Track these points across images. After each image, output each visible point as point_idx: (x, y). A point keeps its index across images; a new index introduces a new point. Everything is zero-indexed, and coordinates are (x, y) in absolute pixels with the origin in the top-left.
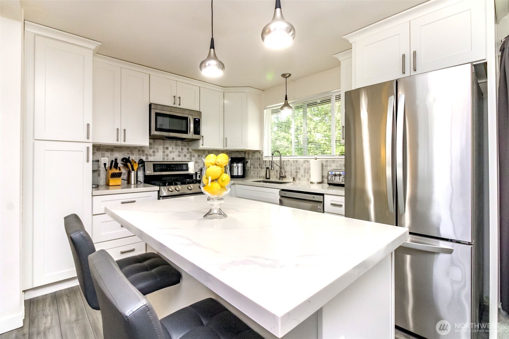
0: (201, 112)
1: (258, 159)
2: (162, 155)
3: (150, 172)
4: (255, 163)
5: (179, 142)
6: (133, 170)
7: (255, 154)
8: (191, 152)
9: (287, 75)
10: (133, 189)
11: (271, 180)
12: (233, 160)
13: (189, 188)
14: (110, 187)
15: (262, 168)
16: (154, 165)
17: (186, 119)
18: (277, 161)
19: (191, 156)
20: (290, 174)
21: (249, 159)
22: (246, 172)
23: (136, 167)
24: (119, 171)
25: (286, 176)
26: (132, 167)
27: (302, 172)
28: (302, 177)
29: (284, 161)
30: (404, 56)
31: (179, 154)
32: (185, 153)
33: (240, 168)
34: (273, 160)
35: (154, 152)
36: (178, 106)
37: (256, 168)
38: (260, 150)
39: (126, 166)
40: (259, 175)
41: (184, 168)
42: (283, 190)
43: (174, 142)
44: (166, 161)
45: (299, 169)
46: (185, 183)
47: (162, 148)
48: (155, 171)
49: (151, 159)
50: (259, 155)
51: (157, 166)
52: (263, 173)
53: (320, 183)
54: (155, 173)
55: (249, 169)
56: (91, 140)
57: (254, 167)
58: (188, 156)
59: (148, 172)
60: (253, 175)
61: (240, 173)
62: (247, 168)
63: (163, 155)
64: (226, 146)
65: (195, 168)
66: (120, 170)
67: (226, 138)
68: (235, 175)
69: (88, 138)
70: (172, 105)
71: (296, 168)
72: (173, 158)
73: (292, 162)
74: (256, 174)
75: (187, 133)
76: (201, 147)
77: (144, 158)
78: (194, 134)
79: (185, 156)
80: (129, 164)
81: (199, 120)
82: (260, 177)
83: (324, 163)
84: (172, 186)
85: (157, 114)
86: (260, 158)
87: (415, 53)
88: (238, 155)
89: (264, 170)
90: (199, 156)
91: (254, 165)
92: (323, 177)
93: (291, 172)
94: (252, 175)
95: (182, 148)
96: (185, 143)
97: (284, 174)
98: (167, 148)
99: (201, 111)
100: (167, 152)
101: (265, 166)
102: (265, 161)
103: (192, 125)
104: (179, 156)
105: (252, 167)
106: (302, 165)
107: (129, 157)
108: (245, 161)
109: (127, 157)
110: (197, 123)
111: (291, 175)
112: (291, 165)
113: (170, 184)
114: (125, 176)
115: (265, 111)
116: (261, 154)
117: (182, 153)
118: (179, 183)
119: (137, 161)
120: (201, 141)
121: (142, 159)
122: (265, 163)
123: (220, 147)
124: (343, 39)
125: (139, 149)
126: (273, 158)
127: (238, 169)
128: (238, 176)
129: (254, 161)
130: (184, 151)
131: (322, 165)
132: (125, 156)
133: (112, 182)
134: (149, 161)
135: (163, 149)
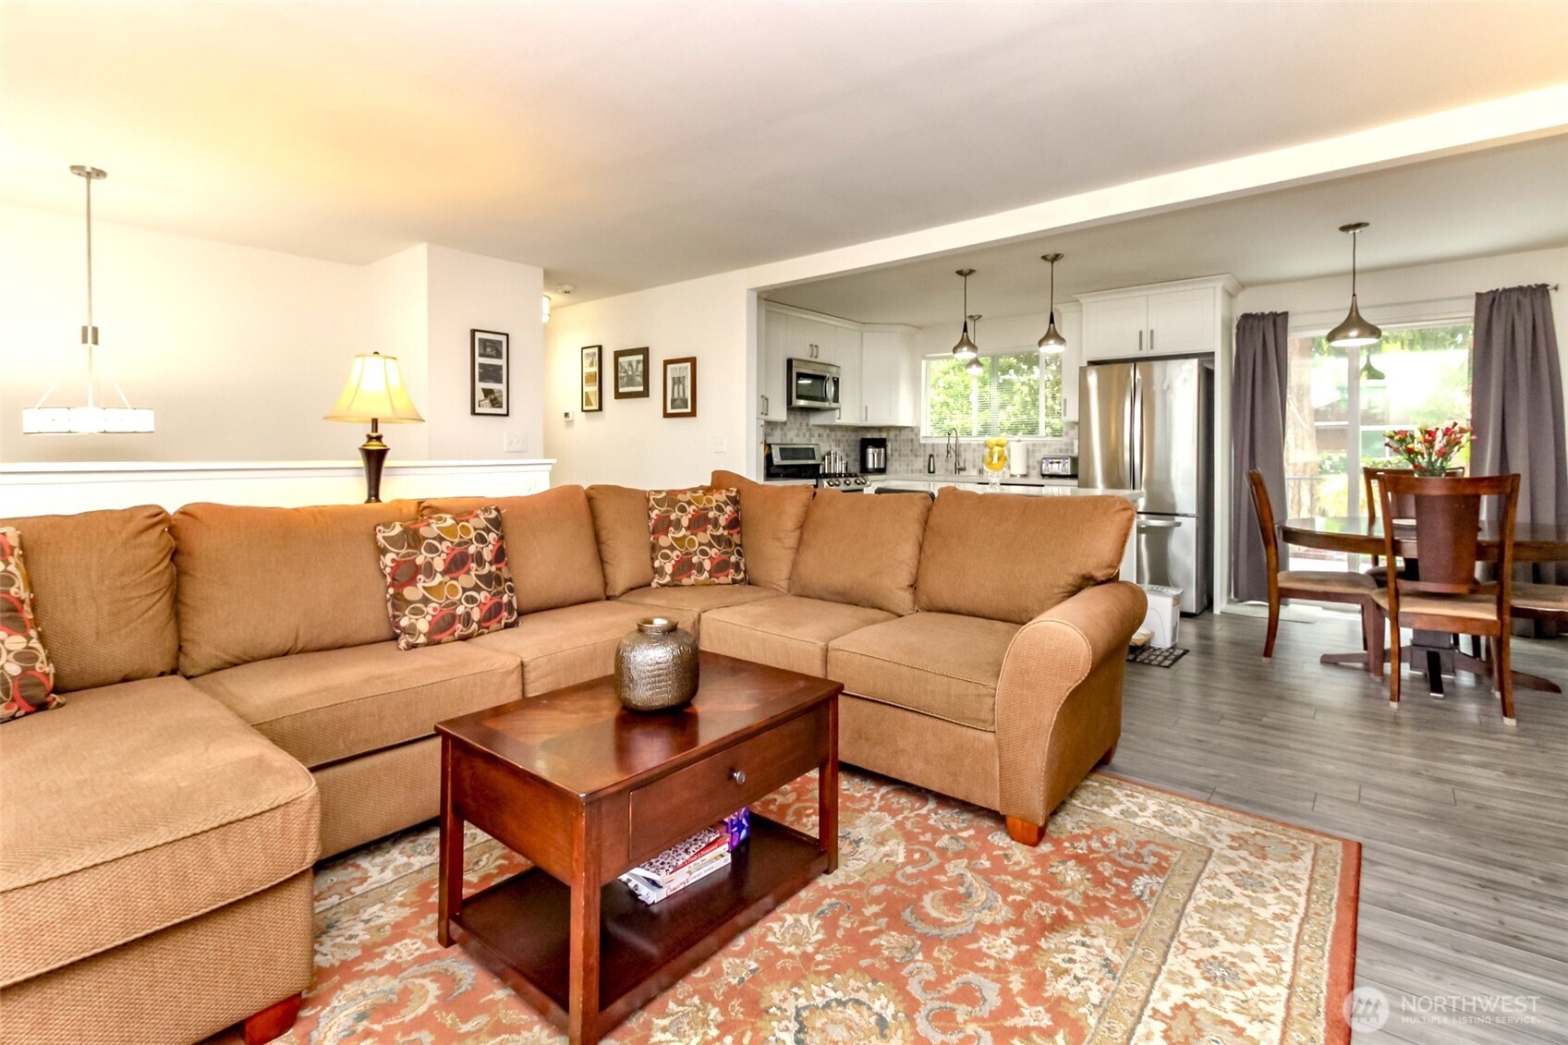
0: (841, 367)
1: (908, 442)
3: (778, 460)
4: (902, 448)
5: (812, 414)
7: (905, 432)
12: (866, 443)
15: (918, 456)
16: (781, 449)
17: (825, 378)
20: (971, 465)
21: (892, 441)
22: (889, 463)
25: (966, 468)
29: (964, 444)
30: (1141, 333)
32: (804, 431)
35: (783, 430)
36: (814, 360)
37: (904, 456)
38: (914, 425)
41: (811, 455)
48: (782, 458)
50: (910, 433)
51: (785, 452)
53: (1024, 475)
54: (782, 461)
55: (892, 457)
57: (900, 455)
58: (807, 434)
59: (776, 460)
63: (791, 435)
64: (865, 420)
67: (866, 407)
70: (811, 358)
71: (983, 455)
73: (974, 446)
75: (825, 400)
76: (830, 421)
78: (832, 401)
81: (838, 379)
83: (1031, 448)
85: (798, 374)
86: (912, 440)
87: (1152, 332)
88: (872, 433)
89: (925, 459)
90: (819, 435)
91: (900, 452)
92: (1028, 467)
93: (974, 462)
94: (896, 469)
97: (962, 465)
101: (925, 453)
102: (924, 445)
103: (831, 389)
104: (798, 436)
105: (896, 454)
108: (888, 445)
110: (836, 384)
111: (974, 467)
112: (974, 450)
115: (925, 361)
116: (915, 432)
120: (838, 411)
122: (924, 448)
123: (857, 422)
125: (778, 426)
128: (872, 468)
129: (900, 445)
131: (1028, 450)
135: (790, 426)
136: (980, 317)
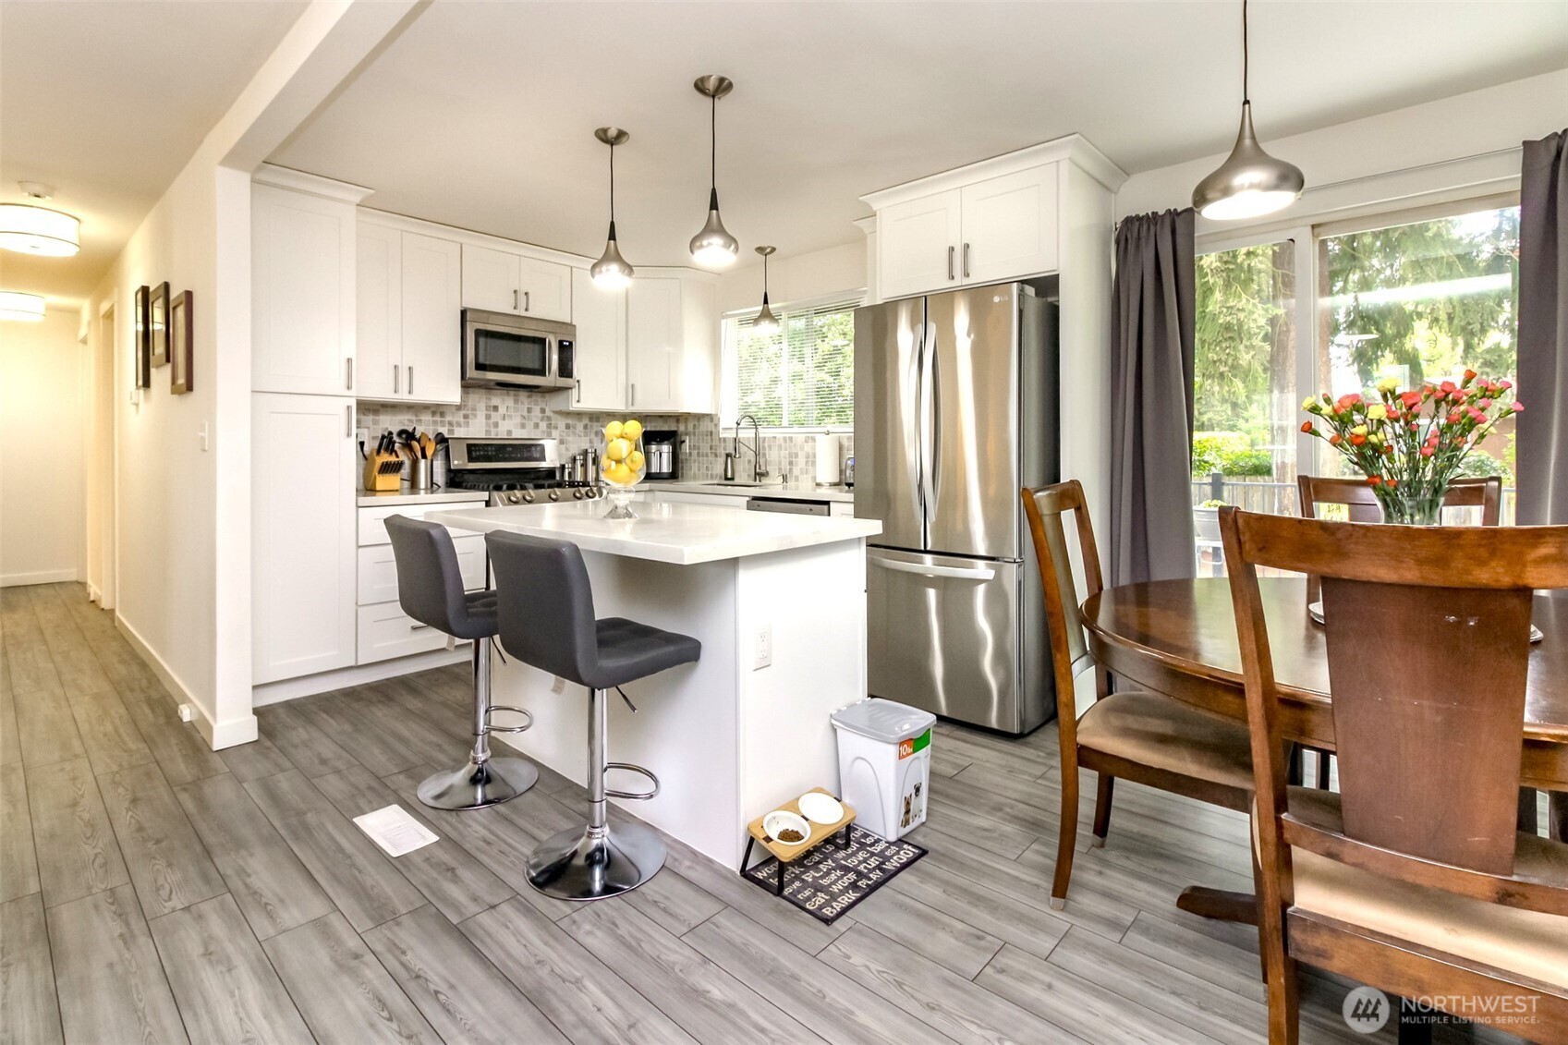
0: (575, 326)
1: (707, 435)
2: (484, 425)
3: (461, 462)
4: (701, 444)
5: (523, 395)
6: (424, 456)
7: (701, 423)
8: (549, 418)
9: (768, 250)
10: (423, 496)
11: (737, 481)
12: (650, 438)
13: (553, 496)
14: (378, 494)
15: (716, 456)
16: (469, 446)
17: (542, 341)
18: (749, 438)
19: (549, 426)
20: (777, 467)
21: (686, 434)
22: (680, 465)
23: (429, 453)
24: (397, 459)
25: (767, 472)
26: (423, 450)
27: (801, 461)
28: (801, 473)
29: (765, 438)
30: (951, 249)
31: (524, 421)
32: (535, 420)
33: (665, 456)
34: (739, 435)
35: (466, 417)
36: (524, 313)
37: (703, 456)
38: (713, 413)
39: (407, 446)
40: (710, 473)
41: (537, 455)
42: (755, 499)
43: (512, 393)
44: (492, 437)
45: (797, 456)
46: (542, 487)
47: (484, 409)
48: (471, 459)
49: (460, 432)
50: (710, 424)
51: (475, 450)
52: (719, 469)
53: (835, 484)
54: (470, 464)
55: (686, 459)
56: (353, 392)
57: (698, 453)
58: (543, 425)
59: (456, 462)
60: (697, 472)
61: (666, 469)
62: (682, 457)
63: (488, 425)
64: (632, 404)
65: (560, 455)
66: (397, 456)
67: (633, 385)
68: (653, 471)
69: (349, 388)
70: (510, 311)
71: (789, 453)
72: (509, 432)
73: (782, 442)
74: (703, 470)
75: (545, 375)
76: (575, 406)
77: (445, 431)
78: (560, 376)
79: (537, 426)
80: (415, 444)
81: (571, 343)
82: (712, 478)
83: (845, 443)
84: (516, 491)
85: (479, 333)
86: (711, 433)
87: (968, 246)
88: (662, 424)
89: (722, 460)
90: (568, 427)
91: (699, 449)
92: (841, 472)
93: (780, 463)
94: (695, 474)
95: (528, 408)
96: (537, 397)
97: (763, 468)
98: (496, 408)
99: (574, 323)
100: (495, 416)
101: (723, 451)
102: (725, 439)
103: (555, 357)
104: (523, 426)
105: (694, 453)
106: (802, 449)
107: (414, 429)
108: (678, 439)
109: (410, 430)
110: (566, 350)
111: (780, 469)
112: (780, 447)
113: (511, 488)
114: (406, 470)
115: (723, 322)
116: (715, 422)
117: (529, 419)
118: (531, 485)
119: (432, 436)
120: (575, 392)
121: (440, 434)
122: (722, 445)
123: (619, 406)
124: (861, 201)
125: (433, 409)
126: (739, 431)
127: (662, 457)
128: (660, 473)
129: (698, 439)
130: (533, 414)
131: (840, 447)
132: (404, 425)
133: (383, 481)
134: (455, 436)
135: (487, 410)
136: (773, 250)
